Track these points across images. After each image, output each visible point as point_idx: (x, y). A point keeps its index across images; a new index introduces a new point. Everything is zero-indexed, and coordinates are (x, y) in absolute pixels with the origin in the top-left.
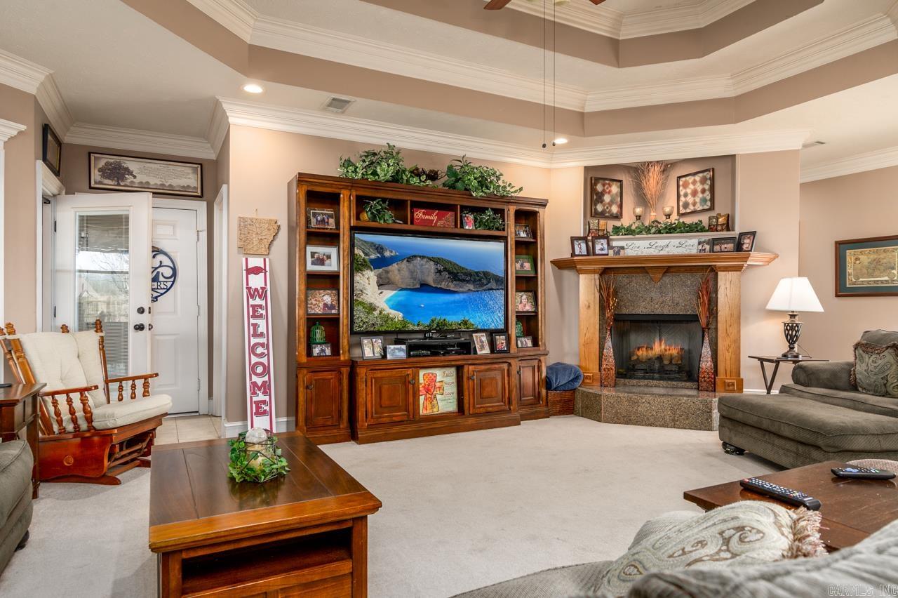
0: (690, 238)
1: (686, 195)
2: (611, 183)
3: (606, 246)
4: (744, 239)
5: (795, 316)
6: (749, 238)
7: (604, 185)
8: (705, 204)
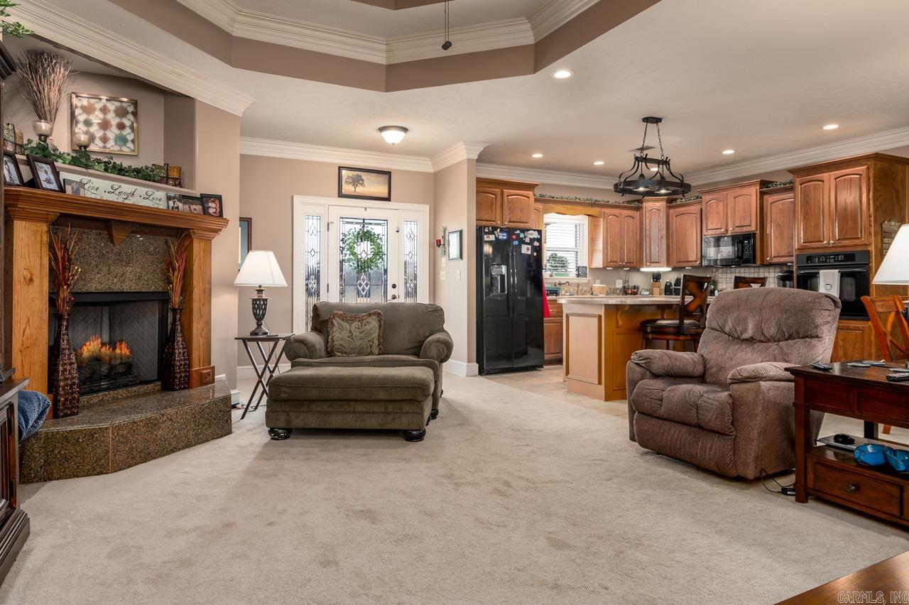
0: (158, 189)
1: (88, 123)
4: (208, 202)
5: (262, 291)
6: (213, 202)
8: (125, 145)
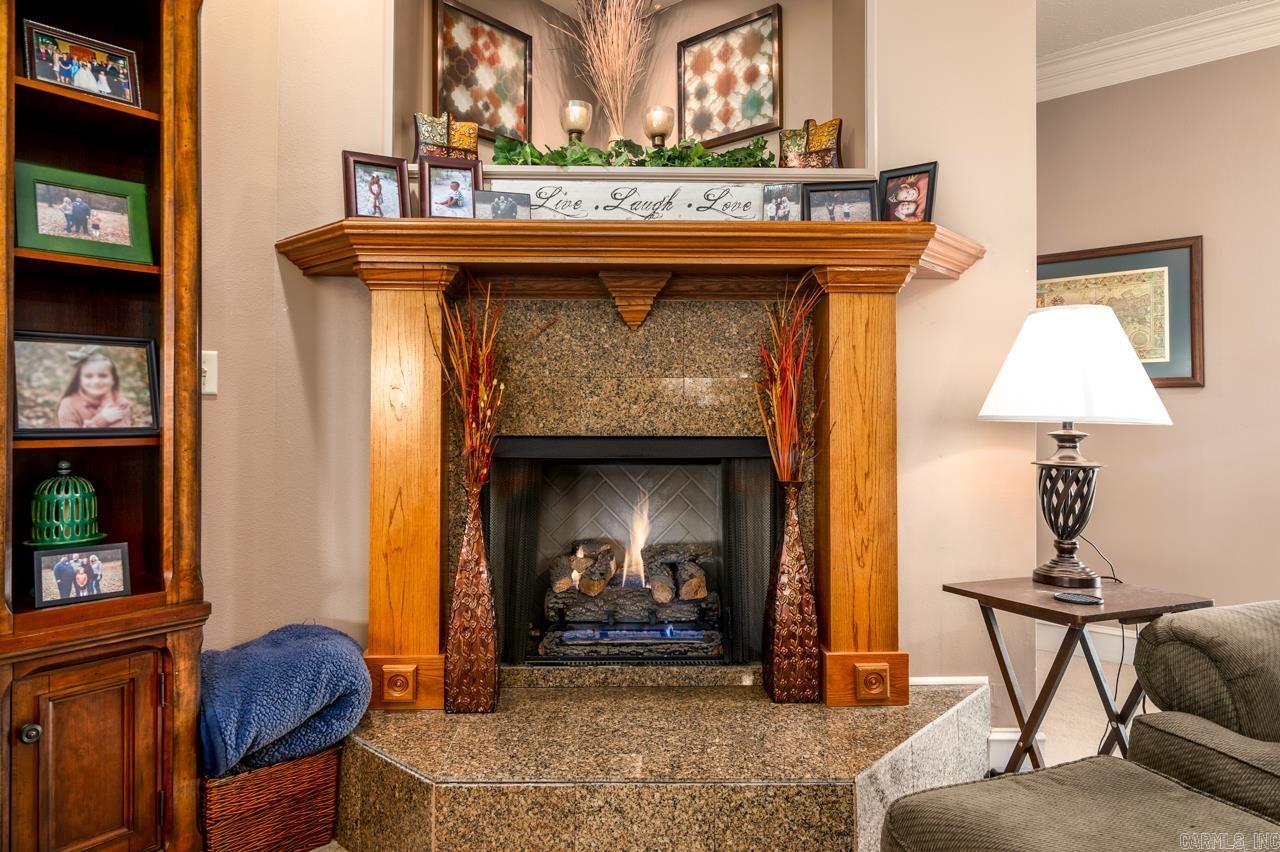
0: (739, 181)
1: (701, 94)
2: (498, 34)
3: (466, 192)
4: (898, 188)
5: (1073, 439)
6: (913, 185)
7: (475, 34)
8: (758, 111)
